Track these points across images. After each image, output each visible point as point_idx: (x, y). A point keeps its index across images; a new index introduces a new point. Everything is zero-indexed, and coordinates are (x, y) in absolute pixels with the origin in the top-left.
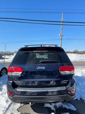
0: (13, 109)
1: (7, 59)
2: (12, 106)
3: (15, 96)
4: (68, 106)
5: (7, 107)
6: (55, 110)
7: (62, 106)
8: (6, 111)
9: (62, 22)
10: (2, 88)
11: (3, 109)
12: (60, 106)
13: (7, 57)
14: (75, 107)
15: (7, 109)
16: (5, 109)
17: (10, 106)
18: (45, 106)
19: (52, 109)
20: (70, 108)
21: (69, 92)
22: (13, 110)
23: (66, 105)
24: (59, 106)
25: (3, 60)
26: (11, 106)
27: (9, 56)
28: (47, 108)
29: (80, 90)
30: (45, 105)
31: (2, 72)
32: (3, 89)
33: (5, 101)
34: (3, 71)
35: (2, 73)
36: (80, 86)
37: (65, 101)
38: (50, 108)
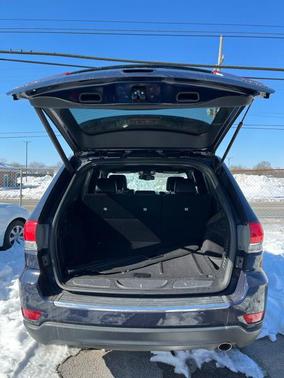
0: (41, 365)
1: (31, 187)
2: (39, 353)
3: (48, 324)
4: (234, 361)
5: (23, 356)
6: (187, 375)
7: (214, 362)
8: (17, 373)
9: (220, 67)
10: (10, 290)
11: (6, 364)
12: (207, 360)
13: (31, 181)
14: (261, 365)
15: (23, 365)
16: (14, 364)
17: (31, 354)
18: (152, 359)
19: (177, 371)
20: (242, 370)
21: (241, 319)
22: (43, 368)
23: (227, 356)
24: (203, 359)
25: (17, 193)
26: (37, 355)
27: (39, 178)
28: (161, 365)
29: (277, 304)
30: (153, 355)
31: (13, 232)
32: (12, 293)
33: (16, 334)
34: (15, 230)
35: (12, 235)
36: (280, 291)
37: (224, 347)
38: (171, 367)
